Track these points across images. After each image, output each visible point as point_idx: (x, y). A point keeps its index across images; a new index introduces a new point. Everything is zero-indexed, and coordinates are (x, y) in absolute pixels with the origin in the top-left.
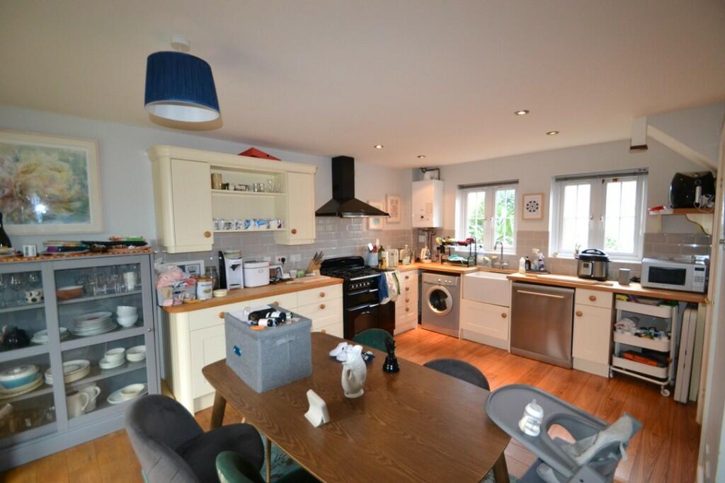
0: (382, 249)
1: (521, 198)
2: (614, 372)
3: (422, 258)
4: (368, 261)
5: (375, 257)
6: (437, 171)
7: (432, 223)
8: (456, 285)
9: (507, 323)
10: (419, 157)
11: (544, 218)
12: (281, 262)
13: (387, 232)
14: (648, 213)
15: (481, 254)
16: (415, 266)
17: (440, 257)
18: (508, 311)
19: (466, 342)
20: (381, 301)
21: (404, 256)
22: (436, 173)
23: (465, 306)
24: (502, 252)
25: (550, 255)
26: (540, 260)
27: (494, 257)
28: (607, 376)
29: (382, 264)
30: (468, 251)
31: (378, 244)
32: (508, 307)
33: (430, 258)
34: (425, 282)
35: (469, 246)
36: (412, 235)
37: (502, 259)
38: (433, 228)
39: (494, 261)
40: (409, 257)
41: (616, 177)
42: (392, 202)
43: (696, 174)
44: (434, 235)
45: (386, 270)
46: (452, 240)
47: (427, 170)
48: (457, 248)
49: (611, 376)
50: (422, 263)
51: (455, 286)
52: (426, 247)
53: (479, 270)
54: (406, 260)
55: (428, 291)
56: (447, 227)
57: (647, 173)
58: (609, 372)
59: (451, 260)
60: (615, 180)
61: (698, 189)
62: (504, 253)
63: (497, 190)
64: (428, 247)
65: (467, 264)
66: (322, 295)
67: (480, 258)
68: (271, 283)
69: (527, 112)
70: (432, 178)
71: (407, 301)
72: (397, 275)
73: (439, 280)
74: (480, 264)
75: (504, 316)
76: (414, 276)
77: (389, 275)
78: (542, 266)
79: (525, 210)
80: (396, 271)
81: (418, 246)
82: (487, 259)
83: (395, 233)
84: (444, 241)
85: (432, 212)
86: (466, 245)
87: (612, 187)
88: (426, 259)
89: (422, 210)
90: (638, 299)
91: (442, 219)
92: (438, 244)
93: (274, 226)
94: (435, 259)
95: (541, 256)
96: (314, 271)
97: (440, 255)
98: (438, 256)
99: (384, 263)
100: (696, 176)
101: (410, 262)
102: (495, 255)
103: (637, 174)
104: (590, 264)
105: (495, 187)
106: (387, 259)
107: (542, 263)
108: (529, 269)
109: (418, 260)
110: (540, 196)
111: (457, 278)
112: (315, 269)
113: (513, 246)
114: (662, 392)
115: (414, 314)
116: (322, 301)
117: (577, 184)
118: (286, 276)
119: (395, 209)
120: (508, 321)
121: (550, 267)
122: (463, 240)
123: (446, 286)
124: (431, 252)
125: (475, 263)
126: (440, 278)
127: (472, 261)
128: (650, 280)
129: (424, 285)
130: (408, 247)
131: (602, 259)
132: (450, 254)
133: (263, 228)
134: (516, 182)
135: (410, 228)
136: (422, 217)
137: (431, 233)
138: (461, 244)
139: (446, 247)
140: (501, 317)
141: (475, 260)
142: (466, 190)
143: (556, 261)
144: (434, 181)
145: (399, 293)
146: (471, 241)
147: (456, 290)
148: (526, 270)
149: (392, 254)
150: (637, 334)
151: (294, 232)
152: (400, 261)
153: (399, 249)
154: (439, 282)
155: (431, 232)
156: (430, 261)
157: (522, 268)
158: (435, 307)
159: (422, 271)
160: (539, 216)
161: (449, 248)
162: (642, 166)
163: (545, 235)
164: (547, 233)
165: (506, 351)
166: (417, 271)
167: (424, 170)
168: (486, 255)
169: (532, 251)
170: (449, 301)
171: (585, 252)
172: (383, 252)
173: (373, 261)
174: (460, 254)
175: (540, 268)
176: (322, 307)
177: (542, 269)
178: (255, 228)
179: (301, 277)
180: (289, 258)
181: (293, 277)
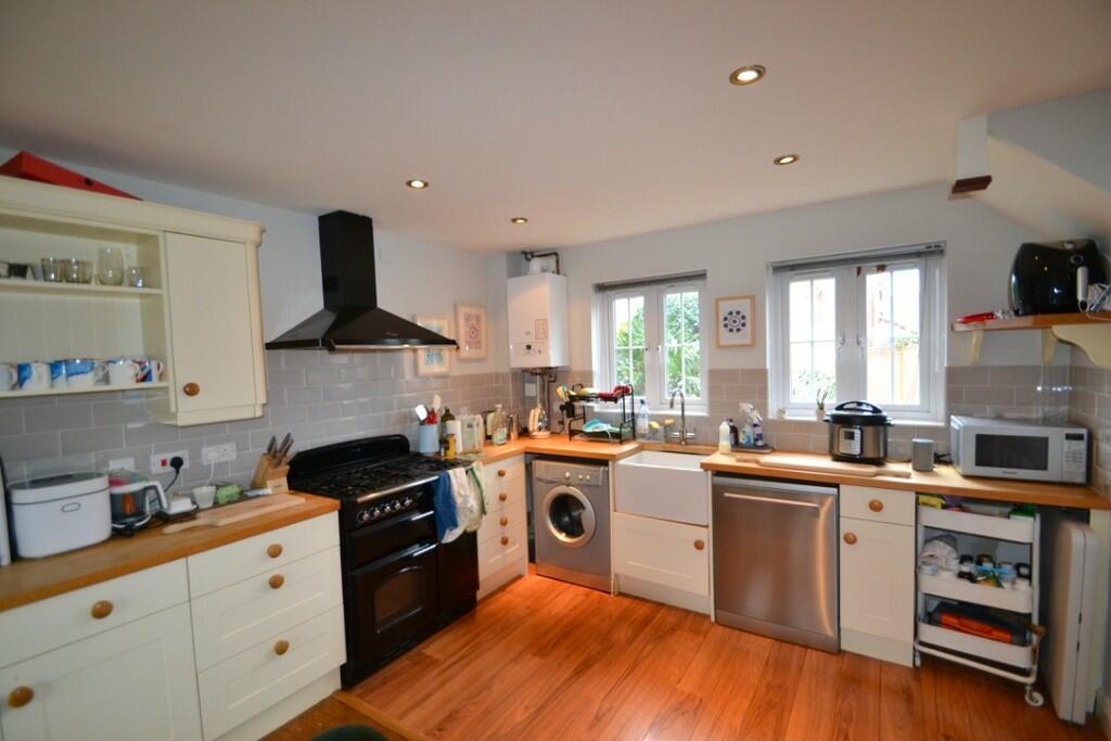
0: (448, 416)
1: (710, 305)
2: (923, 655)
3: (531, 429)
4: (418, 443)
5: (432, 433)
6: (552, 255)
7: (548, 356)
8: (600, 483)
9: (705, 560)
10: (514, 220)
11: (756, 343)
12: (169, 469)
13: (462, 380)
14: (952, 328)
15: (643, 416)
16: (517, 446)
17: (567, 425)
18: (706, 536)
19: (626, 602)
20: (443, 537)
21: (495, 428)
22: (551, 261)
23: (620, 525)
24: (683, 410)
25: (772, 415)
26: (755, 425)
27: (668, 422)
28: (911, 665)
29: (447, 449)
30: (620, 411)
31: (437, 405)
32: (707, 527)
33: (547, 428)
34: (540, 480)
35: (620, 401)
36: (510, 385)
37: (683, 426)
38: (550, 368)
39: (668, 428)
40: (505, 430)
41: (882, 262)
42: (468, 319)
43: (1070, 242)
44: (554, 381)
45: (454, 464)
46: (589, 390)
47: (533, 256)
48: (597, 407)
49: (918, 662)
50: (532, 438)
51: (597, 486)
52: (539, 406)
53: (641, 449)
54: (500, 435)
55: (548, 496)
56: (577, 367)
57: (942, 252)
58: (914, 656)
59: (589, 430)
60: (881, 268)
61: (1081, 274)
62: (686, 413)
63: (664, 292)
64: (544, 405)
65: (618, 438)
66: (275, 552)
67: (643, 425)
68: (116, 535)
69: (760, 71)
70: (544, 270)
71: (504, 523)
72: (477, 474)
73: (568, 474)
74: (643, 436)
75: (699, 546)
76: (516, 469)
77: (457, 476)
78: (760, 437)
79: (722, 329)
80: (474, 465)
81: (524, 404)
82: (655, 425)
83: (476, 380)
84: (573, 393)
85: (546, 337)
86: (616, 400)
87: (875, 282)
88: (540, 429)
89: (528, 333)
90: (965, 505)
91: (568, 349)
92: (560, 399)
93: (123, 376)
94: (558, 428)
95: (756, 417)
96: (270, 483)
97: (567, 421)
98: (562, 423)
99: (451, 446)
100: (1069, 247)
101: (509, 437)
102: (670, 417)
103: (926, 254)
104: (857, 433)
105: (662, 287)
106: (459, 438)
107: (758, 431)
108: (737, 445)
109: (524, 433)
110: (748, 301)
111: (602, 468)
112: (273, 477)
113: (703, 398)
114: (1027, 698)
115: (519, 548)
116: (275, 567)
117: (812, 280)
118: (181, 506)
119: (474, 332)
120: (707, 555)
121: (772, 437)
122: (609, 390)
123: (581, 486)
124: (549, 416)
125: (634, 436)
126: (568, 470)
127: (626, 431)
128: (979, 462)
129: (538, 486)
130: (503, 408)
131: (877, 421)
132: (584, 418)
133: (85, 383)
134: (701, 276)
135: (507, 370)
136: (529, 347)
137: (546, 378)
138: (605, 398)
139: (577, 404)
140: (693, 547)
141: (633, 428)
142: (608, 293)
143: (782, 424)
144: (549, 275)
145: (483, 511)
146: (624, 391)
147: (601, 492)
148: (732, 446)
149: (470, 426)
150: (962, 575)
151: (191, 390)
152: (488, 438)
153: (485, 414)
154: (568, 479)
155: (548, 375)
156: (547, 433)
157: (725, 443)
158: (561, 529)
159: (533, 457)
160: (747, 341)
161: (584, 407)
162: (932, 239)
163: (761, 374)
164: (763, 373)
165: (708, 617)
166: (522, 456)
167: (529, 255)
168: (653, 418)
169: (739, 407)
170: (588, 516)
171: (840, 408)
172: (449, 423)
173: (429, 444)
174: (604, 418)
175: (756, 440)
176: (276, 583)
177: (760, 443)
178: (52, 386)
179: (230, 503)
180: (196, 455)
181: (202, 506)
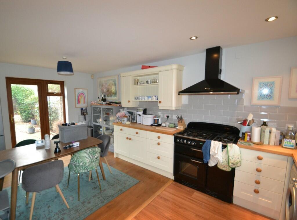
12: (167, 118)
66: (159, 137)
68: (152, 125)
71: (257, 183)
116: (159, 141)
118: (163, 125)
133: (150, 100)
151: (160, 102)
176: (158, 144)
178: (148, 100)
179: (172, 127)
180: (172, 116)
181: (167, 126)
